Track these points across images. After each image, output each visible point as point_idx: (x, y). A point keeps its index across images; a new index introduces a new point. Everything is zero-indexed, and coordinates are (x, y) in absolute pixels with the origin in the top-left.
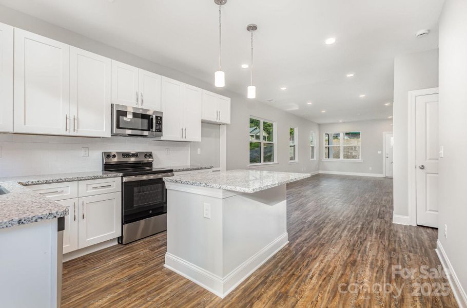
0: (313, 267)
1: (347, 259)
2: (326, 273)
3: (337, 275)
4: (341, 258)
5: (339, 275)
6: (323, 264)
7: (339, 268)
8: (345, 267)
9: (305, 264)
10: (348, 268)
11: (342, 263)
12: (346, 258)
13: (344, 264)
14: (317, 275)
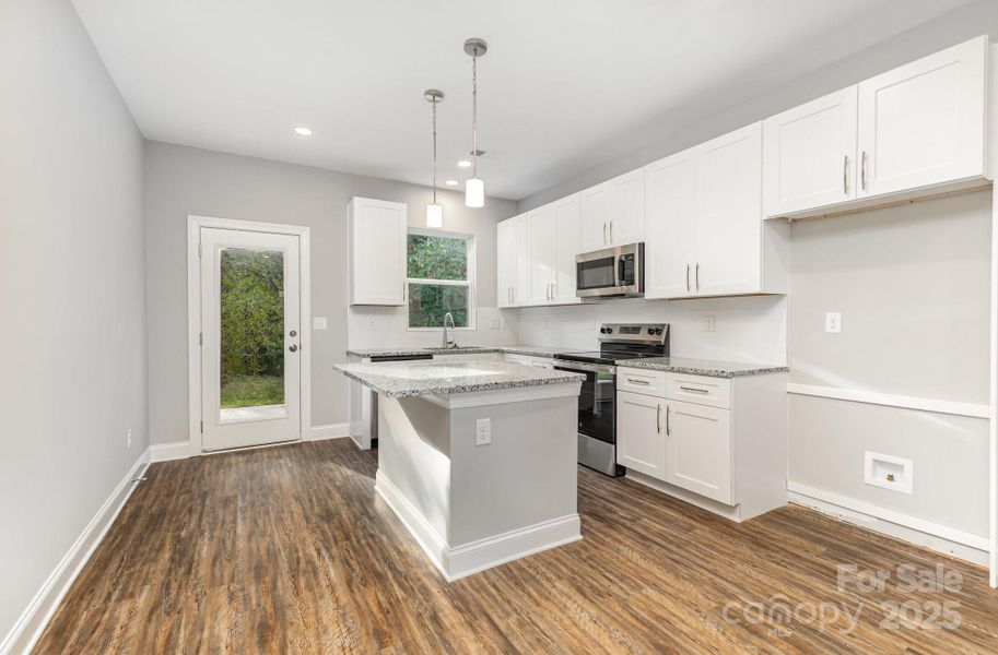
0: (334, 567)
1: (285, 637)
2: (304, 572)
3: (284, 581)
4: (303, 628)
5: (279, 584)
6: (324, 583)
7: (289, 598)
8: (279, 609)
9: (353, 563)
10: (270, 610)
11: (289, 613)
12: (290, 634)
13: (284, 615)
14: (316, 559)
